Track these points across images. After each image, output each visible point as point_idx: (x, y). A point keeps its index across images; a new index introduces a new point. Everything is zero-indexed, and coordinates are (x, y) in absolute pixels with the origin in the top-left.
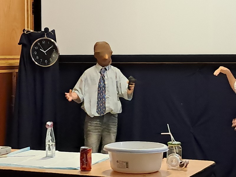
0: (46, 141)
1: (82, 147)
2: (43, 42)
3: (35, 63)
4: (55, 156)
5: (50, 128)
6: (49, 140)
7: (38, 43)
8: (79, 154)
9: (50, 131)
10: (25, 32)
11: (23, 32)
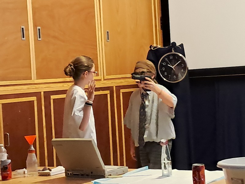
0: (162, 159)
1: (193, 165)
2: (170, 57)
3: (163, 79)
4: (171, 175)
5: (165, 146)
6: (165, 158)
7: (166, 59)
8: (191, 172)
9: (165, 149)
10: (152, 48)
11: (150, 49)
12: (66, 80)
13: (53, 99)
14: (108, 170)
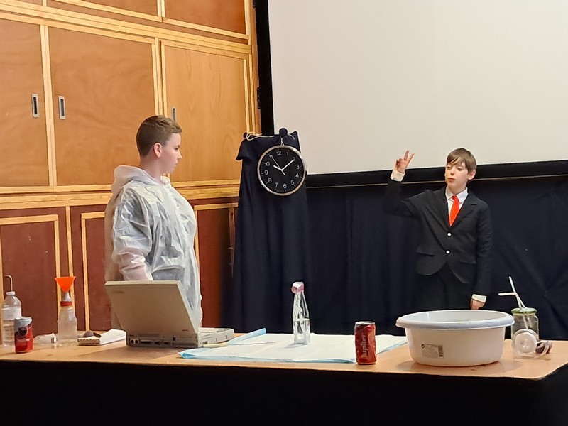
0: (294, 316)
1: (357, 323)
2: (278, 153)
3: (266, 190)
4: (310, 342)
5: (299, 293)
6: (299, 313)
7: (270, 156)
9: (300, 298)
10: (247, 138)
11: (244, 139)
12: (106, 187)
13: (86, 219)
14: (203, 334)
